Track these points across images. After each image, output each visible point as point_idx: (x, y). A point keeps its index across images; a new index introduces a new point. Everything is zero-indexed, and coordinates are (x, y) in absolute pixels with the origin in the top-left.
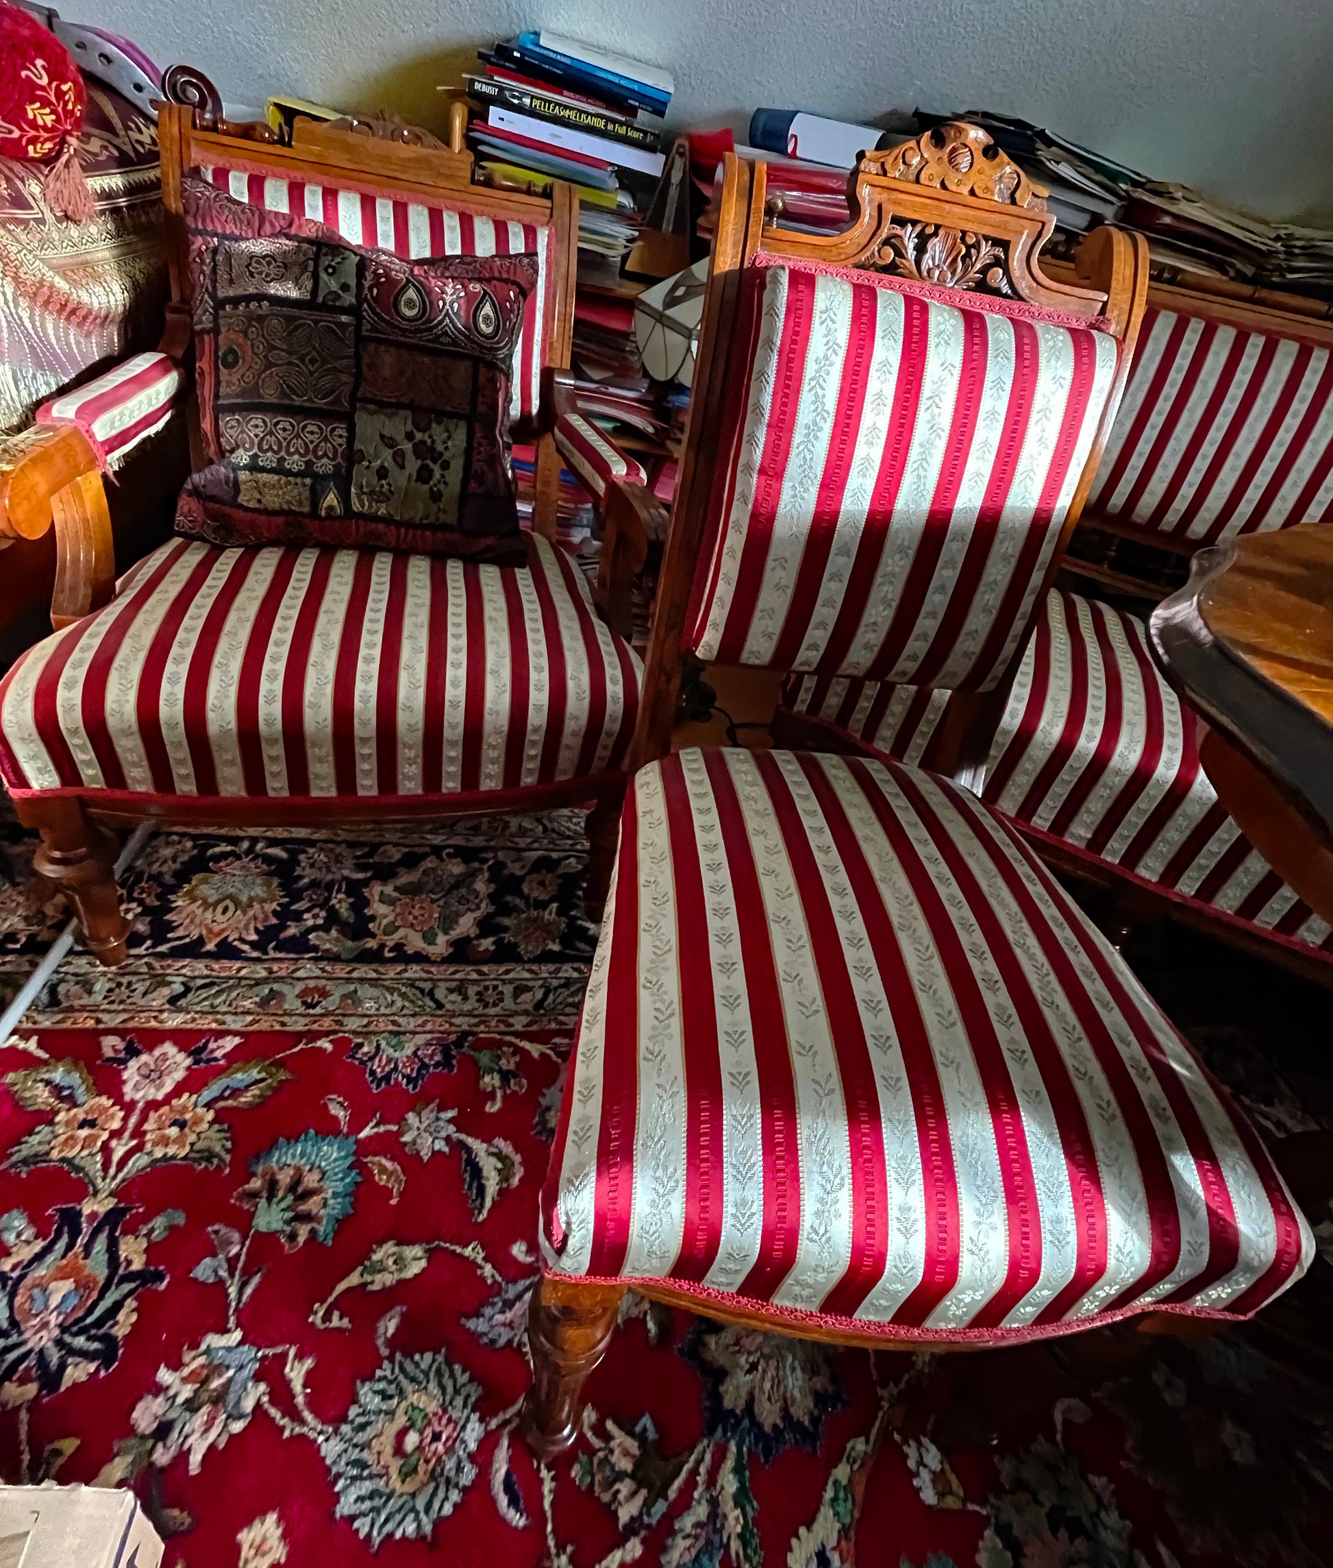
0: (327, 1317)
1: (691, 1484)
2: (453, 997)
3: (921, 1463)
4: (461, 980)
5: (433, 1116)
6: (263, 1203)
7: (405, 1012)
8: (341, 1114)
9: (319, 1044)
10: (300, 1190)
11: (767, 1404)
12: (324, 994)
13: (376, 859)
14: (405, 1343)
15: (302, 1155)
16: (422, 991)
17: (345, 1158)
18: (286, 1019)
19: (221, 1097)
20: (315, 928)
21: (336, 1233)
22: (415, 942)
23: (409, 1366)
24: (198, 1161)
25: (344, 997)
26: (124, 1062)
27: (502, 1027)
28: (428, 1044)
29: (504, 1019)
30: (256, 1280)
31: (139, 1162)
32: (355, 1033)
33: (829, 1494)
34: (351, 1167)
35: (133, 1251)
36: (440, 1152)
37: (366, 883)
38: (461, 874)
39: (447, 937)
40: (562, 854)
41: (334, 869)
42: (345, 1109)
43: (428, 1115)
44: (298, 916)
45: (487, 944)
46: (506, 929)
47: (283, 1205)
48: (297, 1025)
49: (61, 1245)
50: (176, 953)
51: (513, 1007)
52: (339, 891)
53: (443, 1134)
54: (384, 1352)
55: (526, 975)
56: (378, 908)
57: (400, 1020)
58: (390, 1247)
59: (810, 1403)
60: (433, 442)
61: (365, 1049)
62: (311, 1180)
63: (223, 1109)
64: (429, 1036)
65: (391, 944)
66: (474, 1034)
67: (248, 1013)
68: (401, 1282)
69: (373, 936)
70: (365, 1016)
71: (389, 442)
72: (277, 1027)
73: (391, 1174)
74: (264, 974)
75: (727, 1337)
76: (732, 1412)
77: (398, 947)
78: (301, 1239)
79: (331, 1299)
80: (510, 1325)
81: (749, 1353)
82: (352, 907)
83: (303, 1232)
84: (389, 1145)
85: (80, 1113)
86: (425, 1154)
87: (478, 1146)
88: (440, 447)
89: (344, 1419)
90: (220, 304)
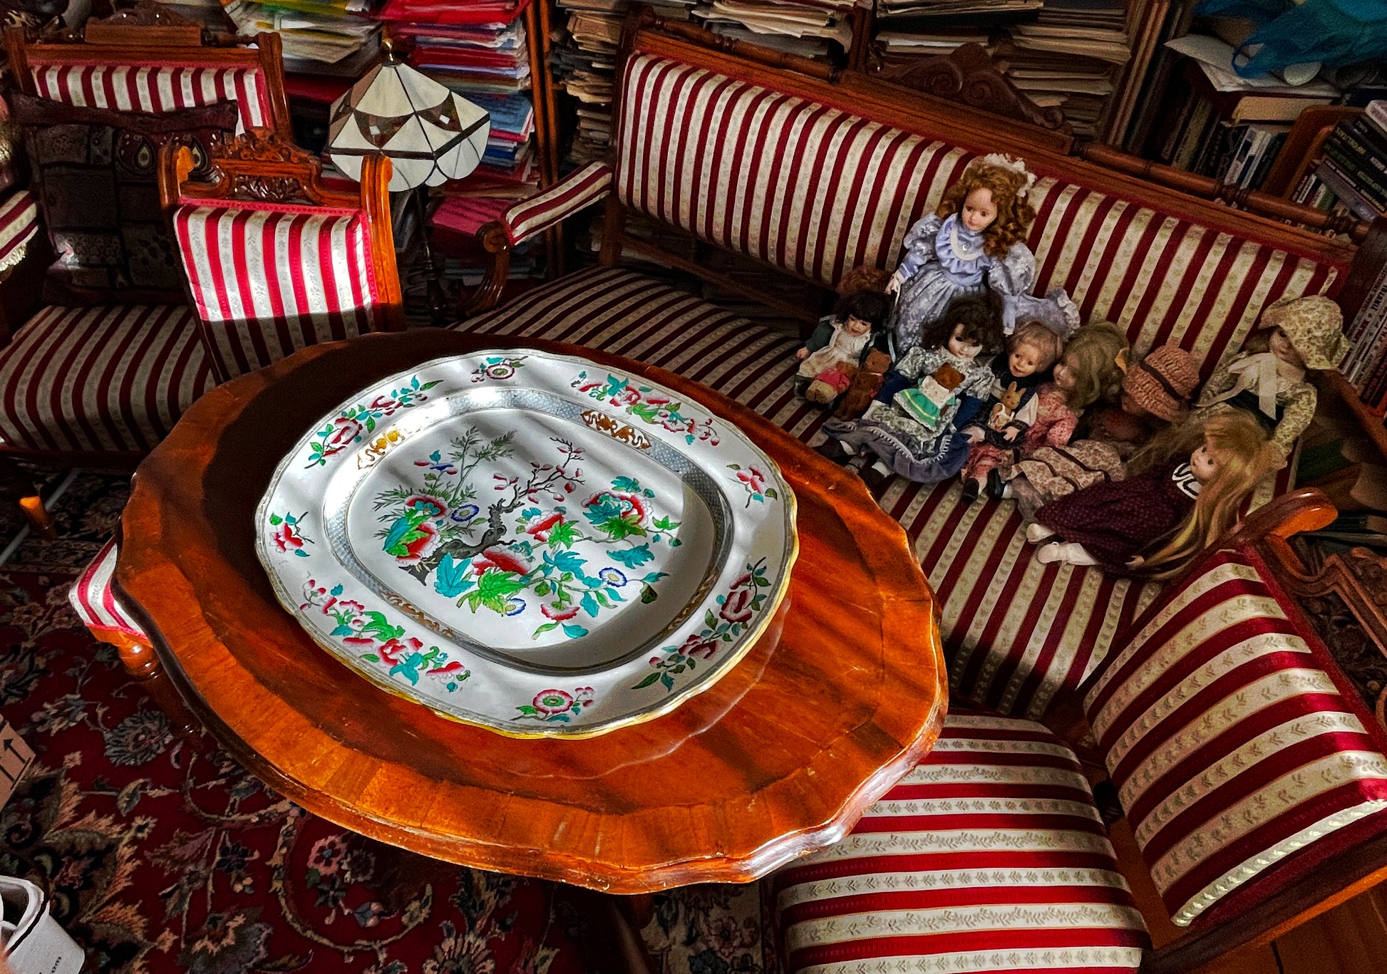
23: (148, 714)
26: (47, 589)
30: (90, 678)
31: (49, 629)
35: (41, 663)
49: (11, 658)
50: (82, 539)
71: (146, 244)
85: (25, 608)
89: (116, 728)
90: (42, 167)
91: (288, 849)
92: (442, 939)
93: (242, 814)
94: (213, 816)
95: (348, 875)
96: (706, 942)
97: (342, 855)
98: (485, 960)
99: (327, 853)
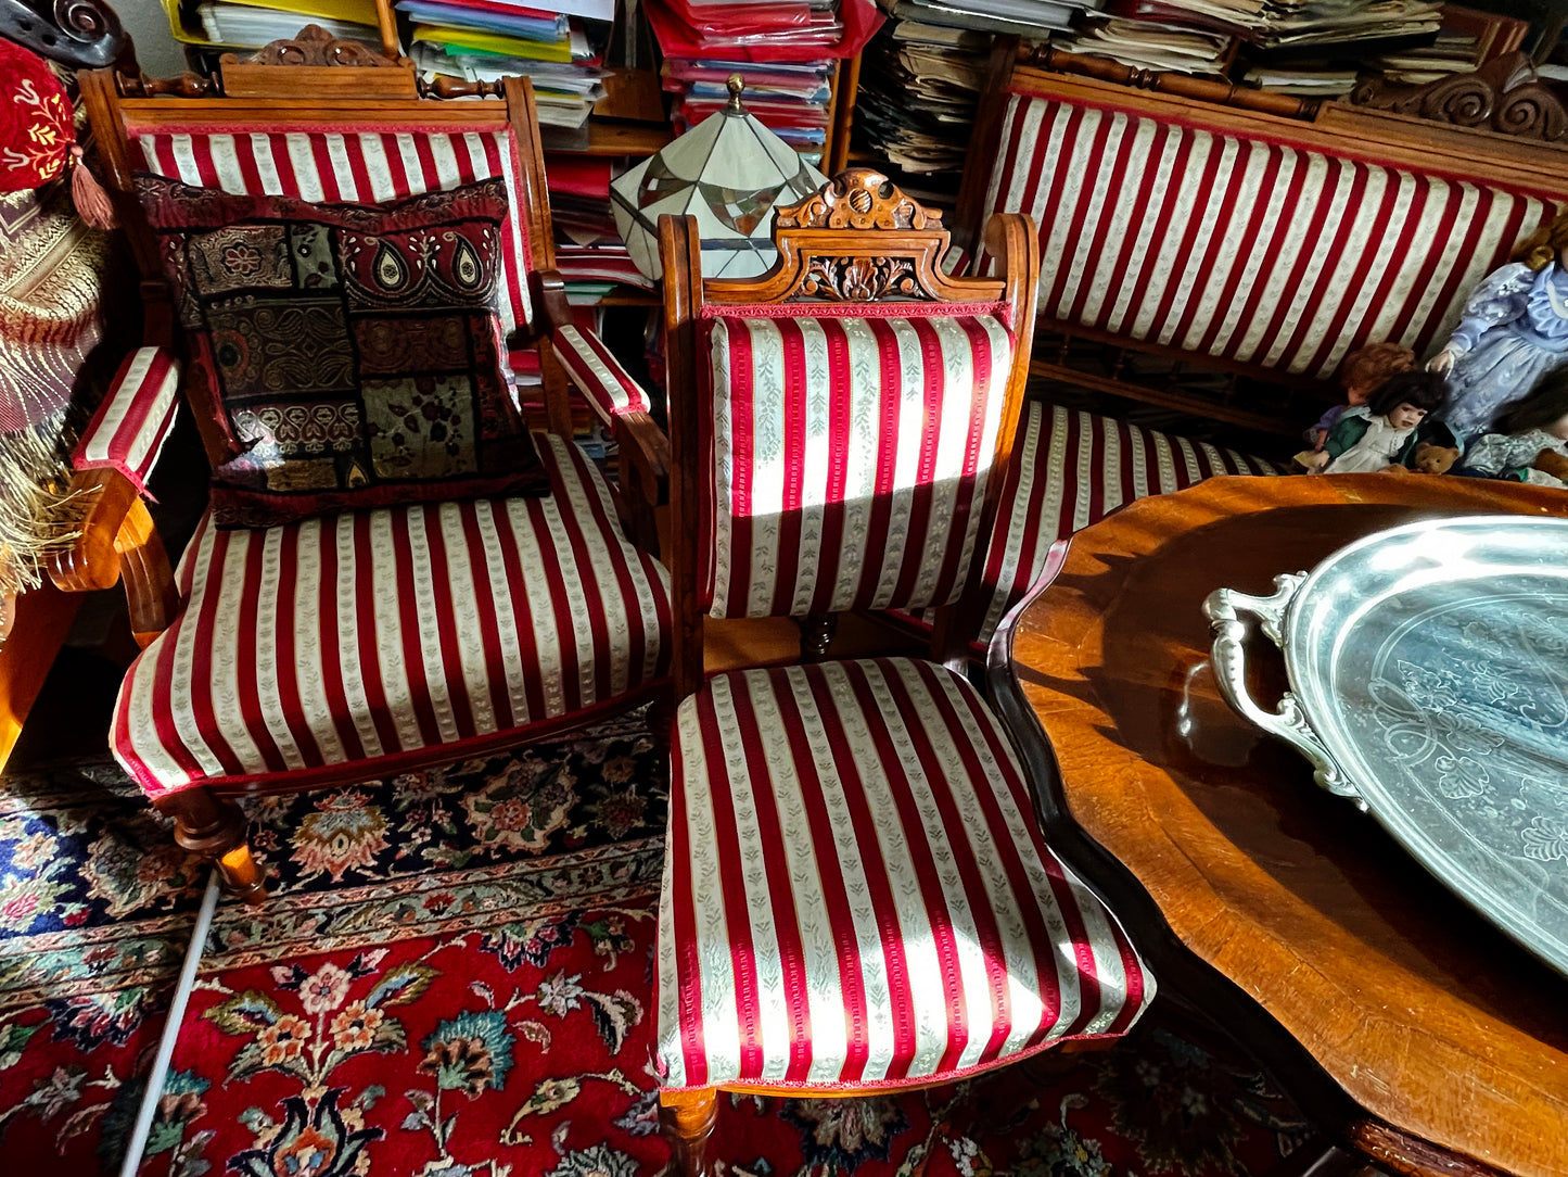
0: (513, 1137)
2: (559, 883)
3: (963, 1153)
4: (564, 868)
5: (562, 982)
6: (442, 1070)
7: (521, 903)
8: (487, 995)
9: (453, 942)
10: (468, 1055)
11: (849, 1137)
12: (449, 901)
13: (463, 773)
14: (575, 1144)
15: (463, 1030)
16: (531, 883)
17: (498, 1027)
18: (420, 927)
19: (385, 999)
20: (424, 845)
21: (505, 1081)
22: (517, 841)
23: (580, 1157)
24: (382, 1048)
25: (466, 900)
26: (297, 986)
27: (606, 901)
28: (546, 926)
29: (606, 894)
30: (453, 1121)
31: (334, 1058)
32: (481, 928)
34: (504, 1033)
35: (353, 1118)
36: (573, 1008)
37: (460, 796)
38: (544, 772)
39: (543, 832)
40: (632, 737)
41: (428, 788)
42: (489, 990)
43: (558, 984)
44: (407, 837)
45: (579, 832)
46: (594, 816)
47: (459, 1068)
48: (431, 930)
49: (296, 1124)
50: (311, 888)
51: (612, 883)
52: (437, 808)
53: (573, 995)
54: (562, 1152)
55: (620, 853)
56: (476, 817)
57: (518, 911)
58: (549, 1084)
59: (881, 1130)
60: (441, 401)
61: (494, 940)
62: (475, 1047)
63: (389, 1006)
64: (546, 920)
65: (495, 847)
66: (583, 911)
67: (387, 927)
68: (563, 1105)
69: (478, 842)
70: (486, 912)
71: (399, 410)
72: (415, 935)
73: (538, 1032)
74: (391, 893)
76: (824, 1146)
77: (502, 849)
78: (480, 1090)
79: (512, 1126)
80: (651, 1119)
81: (834, 1107)
82: (453, 820)
83: (480, 1085)
84: (532, 1011)
85: (275, 1030)
86: (562, 1012)
87: (604, 1000)
88: (448, 405)
90: (205, 302)
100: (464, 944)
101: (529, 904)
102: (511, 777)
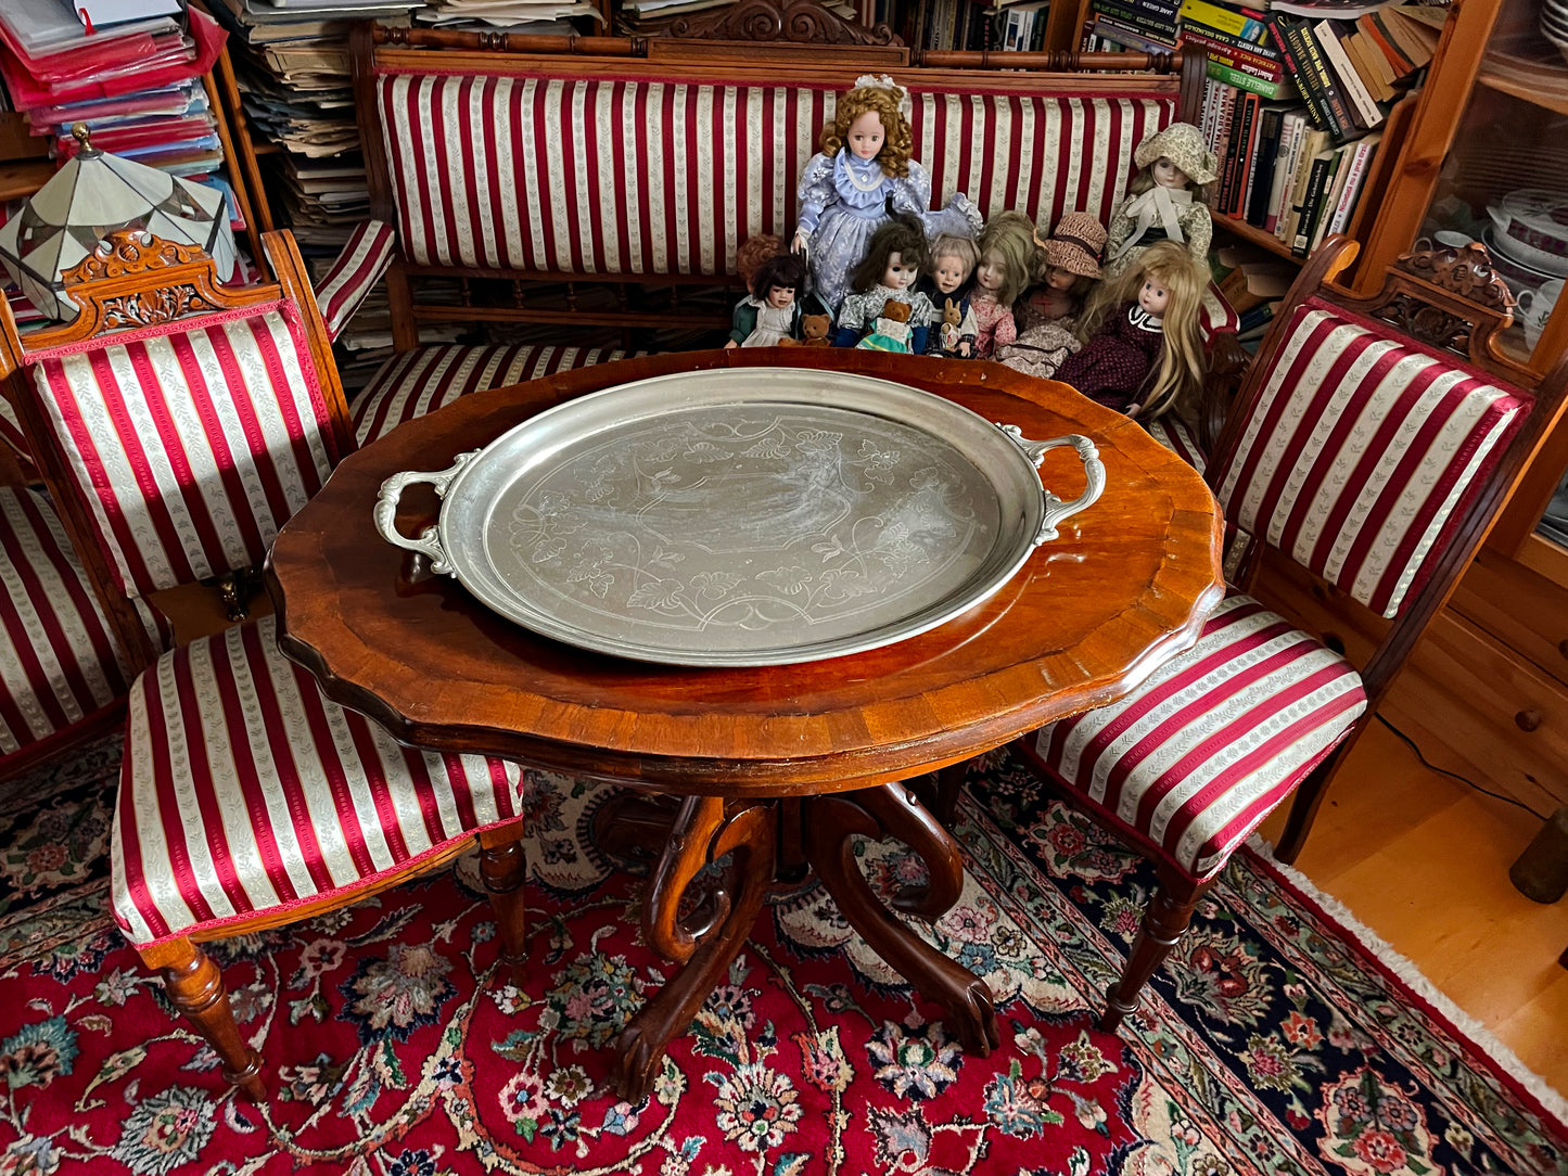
0: (87, 1104)
1: (357, 1068)
3: (504, 998)
5: (118, 979)
6: (11, 1075)
7: (68, 927)
8: (44, 1007)
10: (34, 1057)
11: (402, 1015)
14: (146, 1092)
15: (26, 1040)
16: (77, 908)
17: (60, 1028)
21: (73, 1068)
22: (56, 878)
23: (153, 1102)
25: (13, 938)
28: (97, 940)
30: (27, 1111)
32: (31, 957)
33: (446, 1034)
34: (67, 1031)
36: (132, 995)
38: (76, 814)
39: (84, 864)
42: (46, 1003)
43: (114, 980)
47: (26, 1069)
53: (131, 984)
54: (134, 1102)
56: (11, 869)
57: (66, 934)
58: (116, 1056)
59: (431, 1003)
61: (45, 963)
62: (41, 1049)
65: (35, 888)
68: (131, 1069)
69: (16, 889)
70: (34, 944)
73: (98, 1023)
75: (373, 997)
76: (380, 1029)
77: (42, 888)
78: (49, 1080)
79: (85, 1097)
80: (216, 1055)
83: (49, 1076)
84: (94, 1007)
86: (121, 1001)
89: (121, 1139)
91: (472, 1120)
92: (715, 1093)
93: (383, 1123)
94: (347, 1148)
95: (564, 1100)
96: (959, 939)
97: (542, 1087)
98: (775, 1080)
99: (522, 1096)
100: (15, 974)
101: (77, 926)
102: (41, 825)
